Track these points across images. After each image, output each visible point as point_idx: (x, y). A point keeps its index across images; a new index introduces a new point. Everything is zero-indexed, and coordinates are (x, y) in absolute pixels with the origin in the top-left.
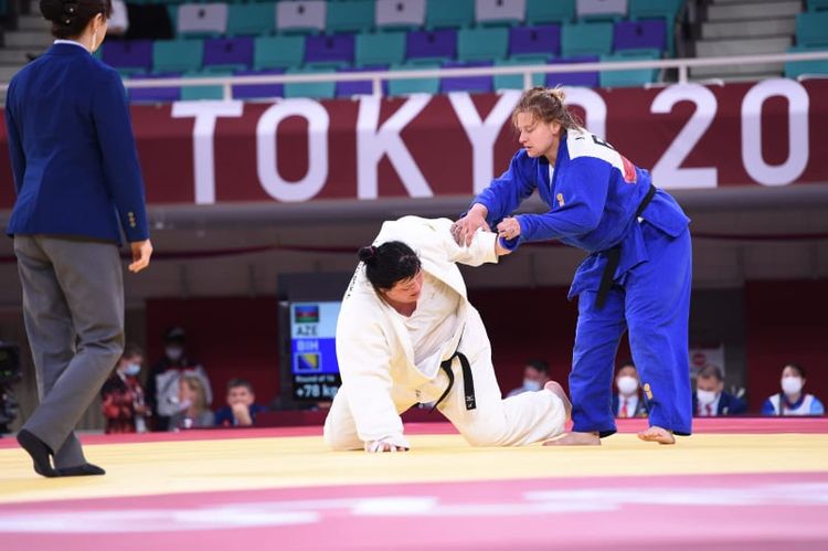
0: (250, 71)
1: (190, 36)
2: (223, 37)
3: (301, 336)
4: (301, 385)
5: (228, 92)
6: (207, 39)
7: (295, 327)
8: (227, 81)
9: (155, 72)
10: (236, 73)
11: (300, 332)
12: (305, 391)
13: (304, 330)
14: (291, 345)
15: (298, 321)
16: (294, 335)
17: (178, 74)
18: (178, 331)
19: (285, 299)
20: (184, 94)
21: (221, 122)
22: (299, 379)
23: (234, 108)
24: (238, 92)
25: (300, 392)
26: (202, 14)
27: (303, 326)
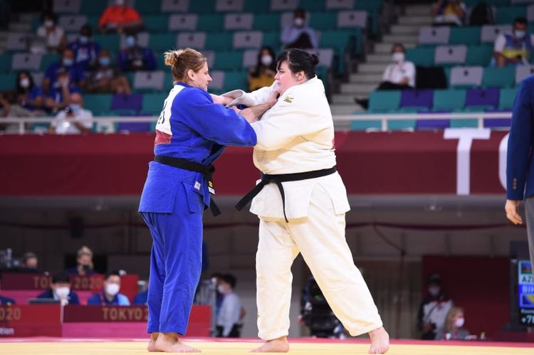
0: (496, 110)
1: (458, 87)
2: (479, 88)
3: (524, 283)
4: (525, 315)
5: (481, 123)
6: (469, 89)
7: (521, 277)
8: (481, 116)
9: (434, 110)
10: (486, 111)
11: (524, 279)
12: (527, 320)
13: (527, 279)
14: (518, 289)
15: (523, 272)
16: (520, 281)
17: (449, 111)
18: (436, 276)
19: (514, 257)
20: (452, 124)
21: (476, 143)
22: (523, 311)
23: (484, 134)
24: (487, 123)
25: (524, 320)
26: (466, 73)
27: (527, 276)
